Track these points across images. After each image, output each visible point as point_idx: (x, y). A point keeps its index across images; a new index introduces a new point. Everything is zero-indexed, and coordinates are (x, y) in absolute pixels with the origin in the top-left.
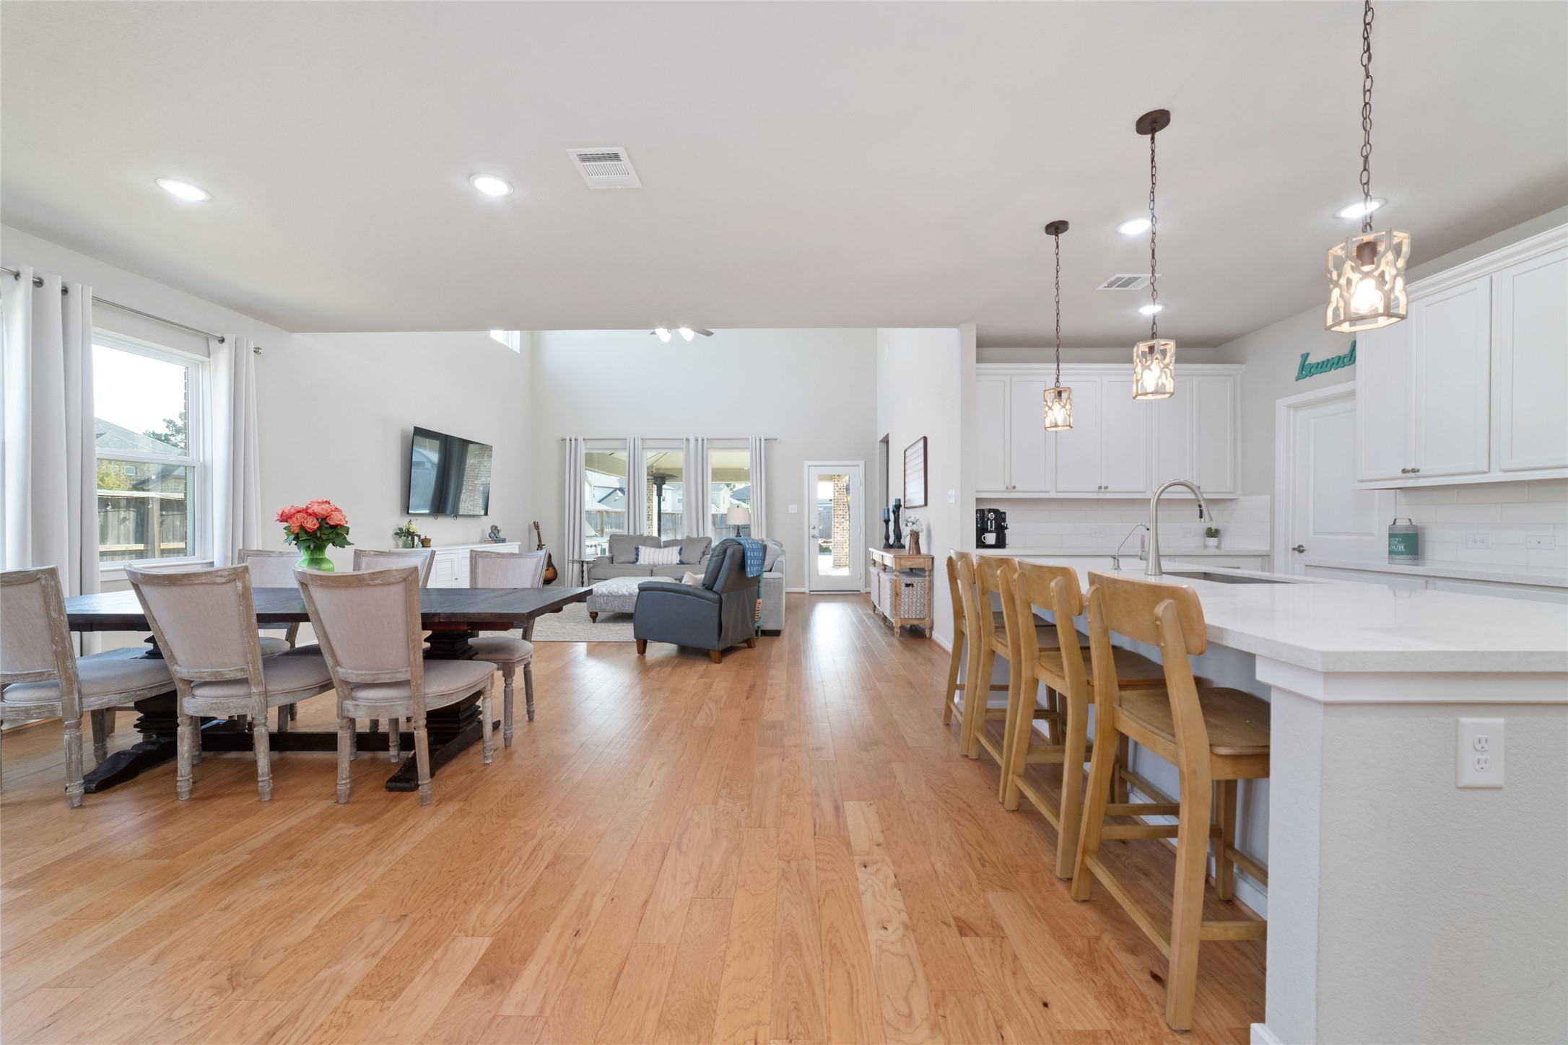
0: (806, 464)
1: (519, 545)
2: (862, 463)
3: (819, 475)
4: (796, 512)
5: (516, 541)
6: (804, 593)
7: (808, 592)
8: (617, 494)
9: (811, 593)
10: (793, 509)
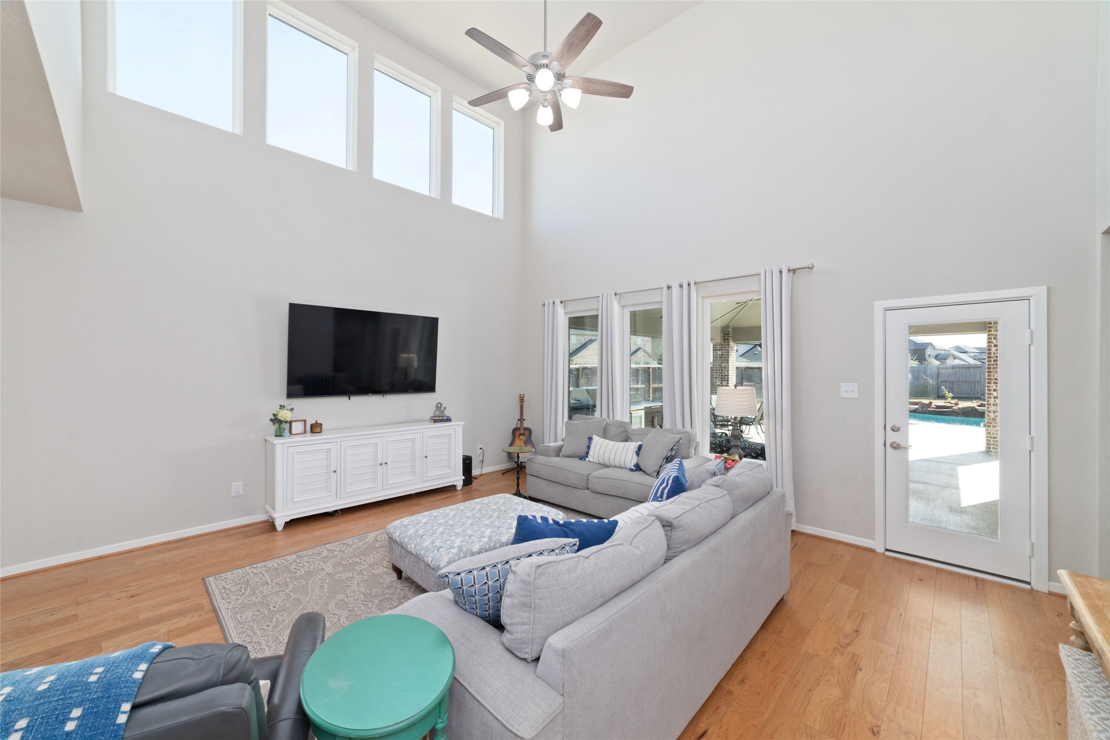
0: (879, 305)
1: (463, 425)
2: (1039, 293)
3: (911, 327)
4: (855, 395)
5: (461, 421)
6: (872, 551)
7: (880, 549)
8: (757, 349)
9: (888, 553)
10: (849, 390)
